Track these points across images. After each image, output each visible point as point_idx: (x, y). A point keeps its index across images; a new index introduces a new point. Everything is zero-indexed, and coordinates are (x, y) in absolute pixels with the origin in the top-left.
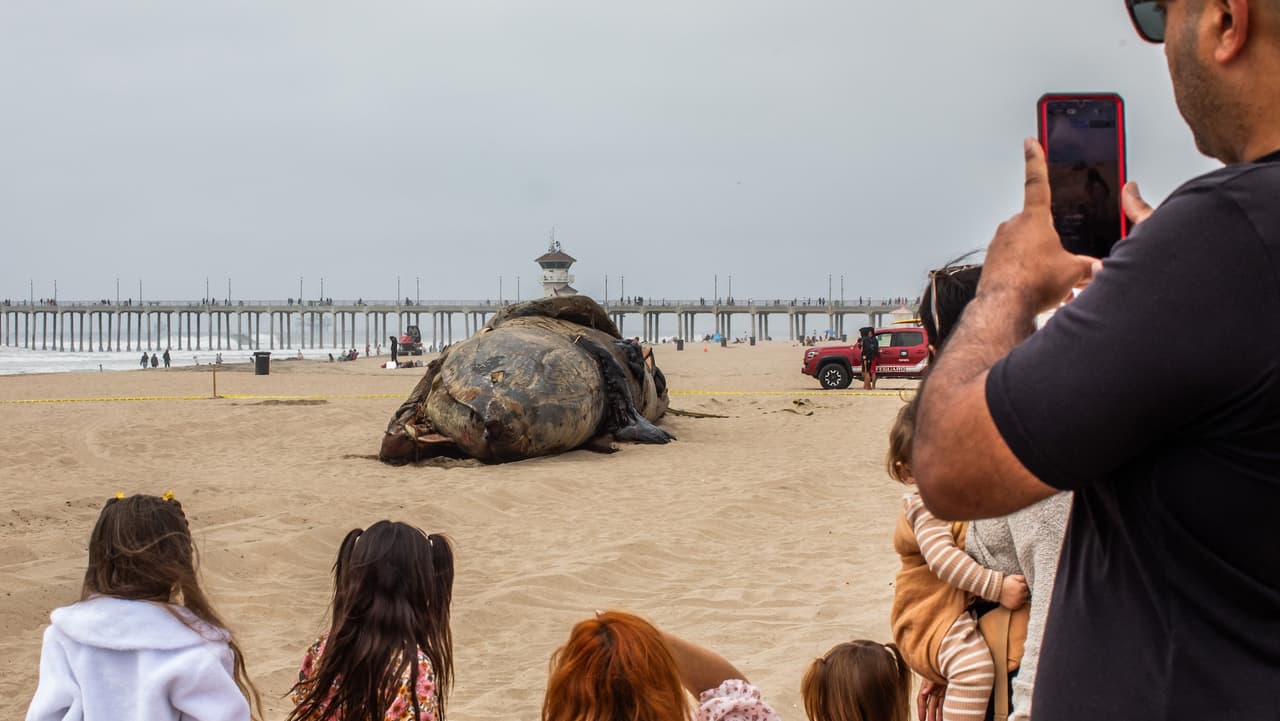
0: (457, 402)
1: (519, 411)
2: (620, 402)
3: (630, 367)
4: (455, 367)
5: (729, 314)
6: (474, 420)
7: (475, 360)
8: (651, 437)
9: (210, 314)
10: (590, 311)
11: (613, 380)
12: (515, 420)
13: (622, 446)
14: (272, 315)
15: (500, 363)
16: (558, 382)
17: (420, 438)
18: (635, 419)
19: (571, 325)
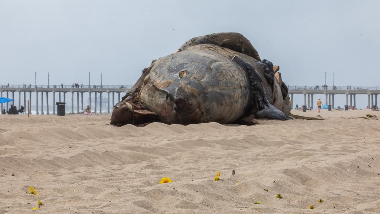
0: (158, 90)
1: (196, 94)
2: (259, 96)
3: (266, 77)
4: (158, 70)
5: (333, 94)
6: (169, 100)
7: (169, 66)
8: (278, 117)
9: (37, 92)
10: (242, 43)
11: (255, 83)
12: (193, 99)
13: (260, 121)
14: (73, 93)
15: (185, 66)
16: (220, 79)
17: (135, 111)
18: (268, 106)
19: (230, 51)
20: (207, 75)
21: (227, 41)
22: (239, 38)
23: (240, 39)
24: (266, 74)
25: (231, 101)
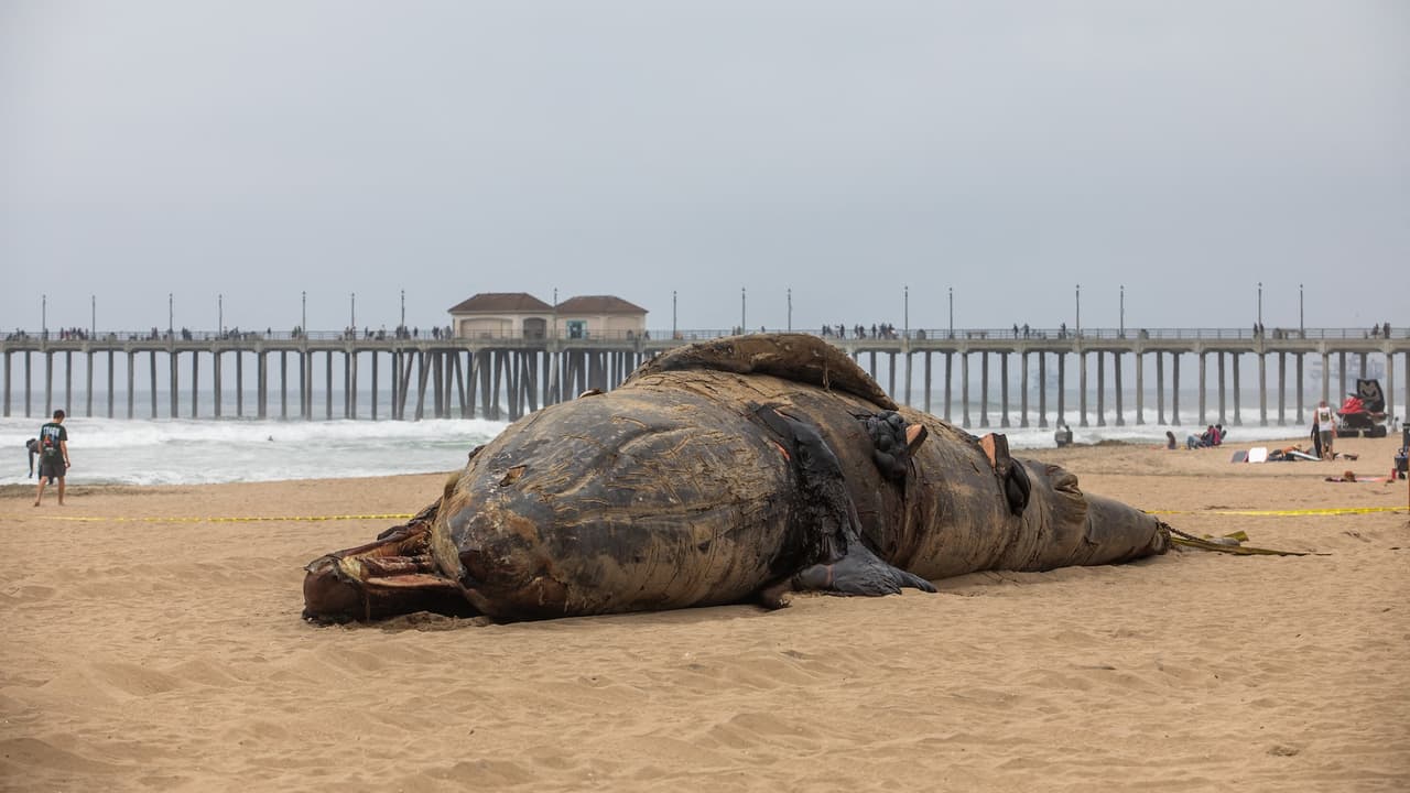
20: (590, 477)
21: (769, 358)
22: (811, 348)
23: (815, 352)
24: (878, 452)
25: (677, 548)
